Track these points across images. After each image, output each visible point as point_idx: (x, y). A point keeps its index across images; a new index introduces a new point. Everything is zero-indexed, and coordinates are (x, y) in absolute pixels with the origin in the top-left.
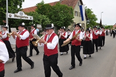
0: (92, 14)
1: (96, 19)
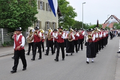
0: (68, 6)
1: (75, 15)
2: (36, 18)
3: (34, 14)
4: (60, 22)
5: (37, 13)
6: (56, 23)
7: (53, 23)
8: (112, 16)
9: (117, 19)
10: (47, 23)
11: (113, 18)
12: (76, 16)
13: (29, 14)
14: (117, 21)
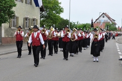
2: (13, 13)
3: (11, 7)
4: (42, 19)
5: (15, 5)
6: (36, 20)
7: (34, 20)
8: (104, 15)
9: (109, 18)
10: (26, 19)
11: (105, 17)
12: (62, 12)
13: (5, 7)
14: (109, 21)
